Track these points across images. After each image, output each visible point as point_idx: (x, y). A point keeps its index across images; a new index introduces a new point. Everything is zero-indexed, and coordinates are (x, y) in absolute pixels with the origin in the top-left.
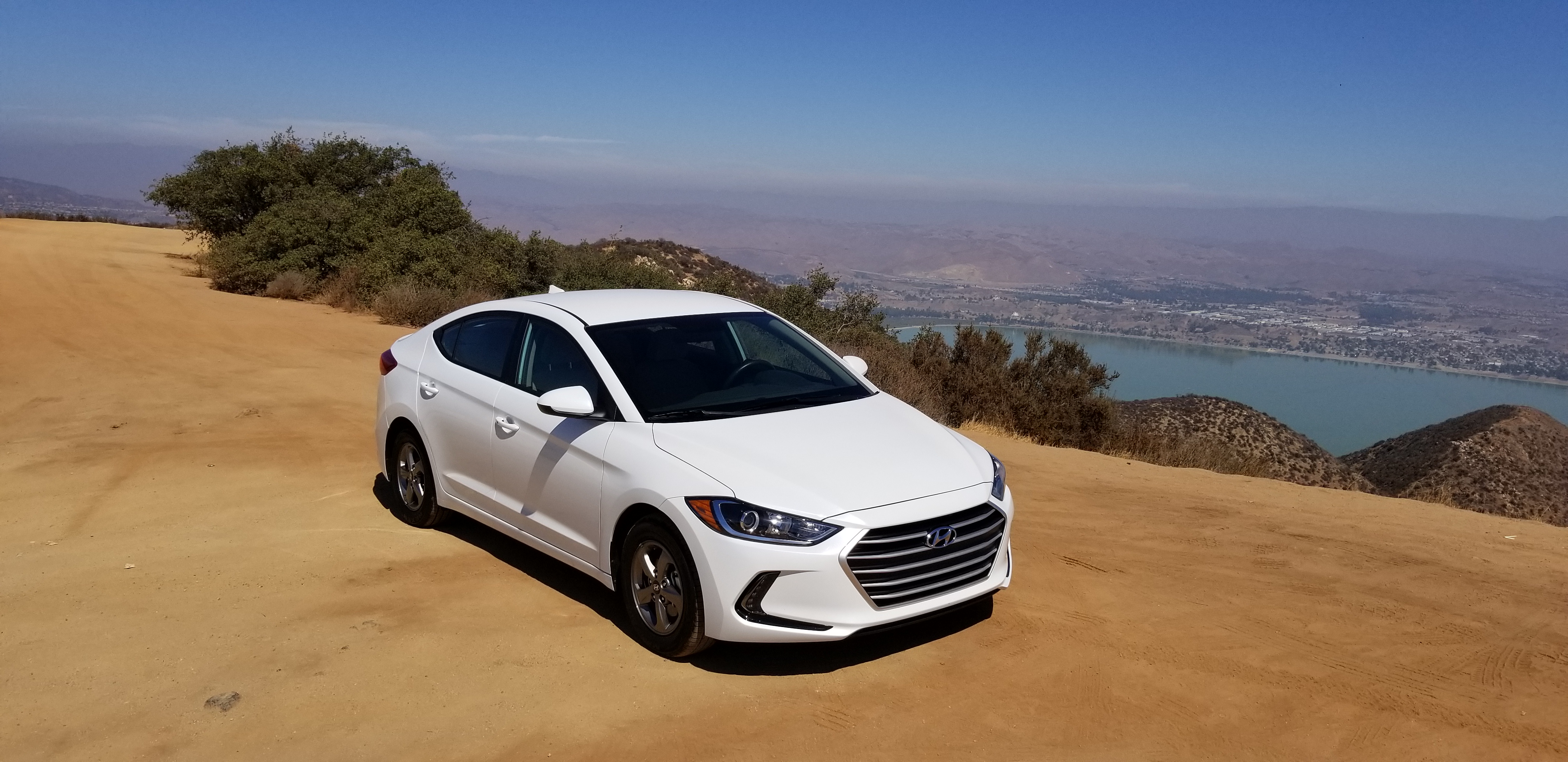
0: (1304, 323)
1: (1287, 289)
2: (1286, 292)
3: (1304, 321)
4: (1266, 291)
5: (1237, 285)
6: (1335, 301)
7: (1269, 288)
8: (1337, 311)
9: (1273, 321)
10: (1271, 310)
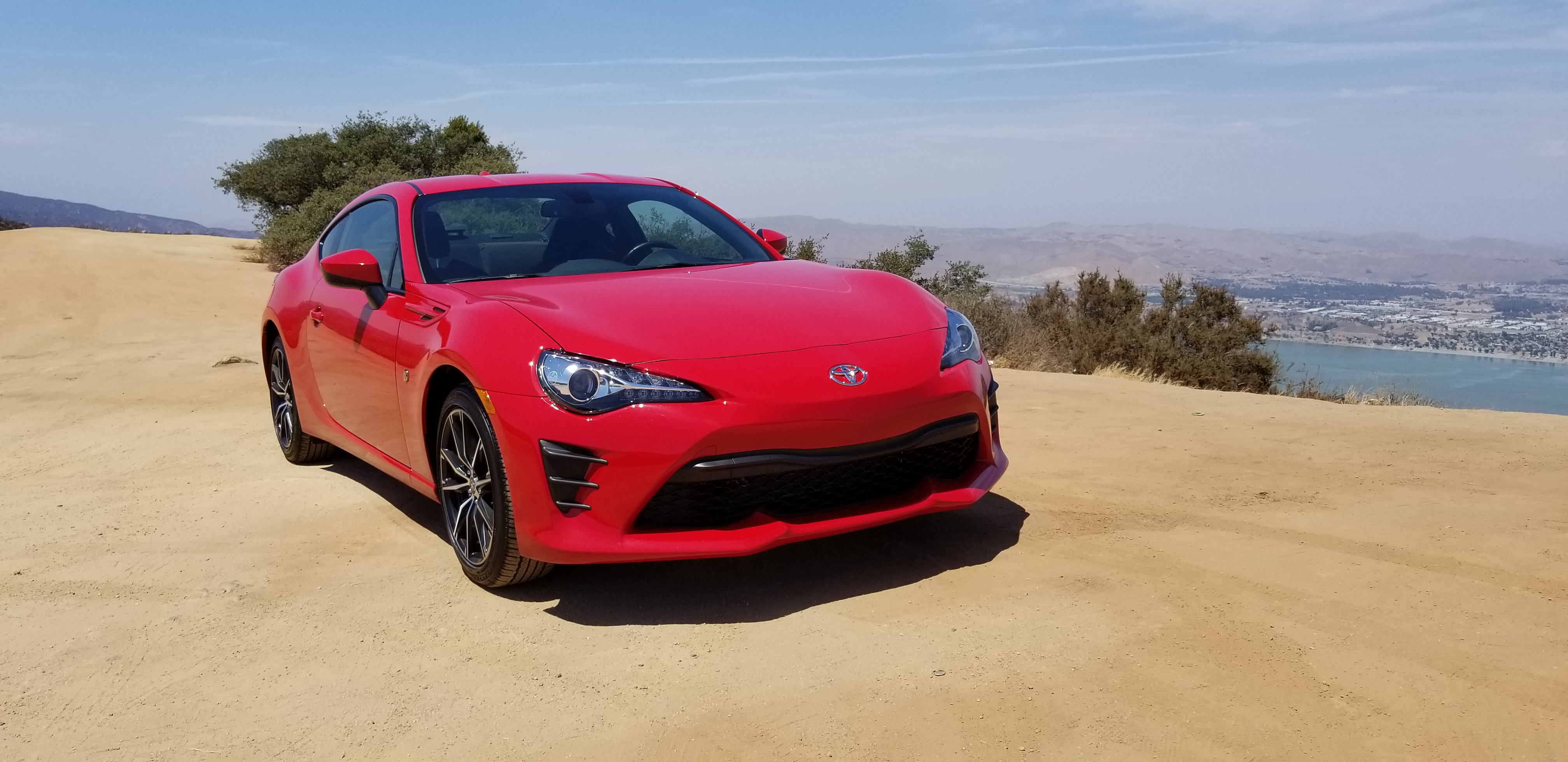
0: (1432, 318)
1: (1413, 283)
2: (1412, 286)
3: (1432, 316)
4: (1390, 285)
5: (1359, 280)
6: (1466, 294)
7: (1394, 283)
8: (1469, 305)
9: (1398, 317)
10: (1395, 305)
